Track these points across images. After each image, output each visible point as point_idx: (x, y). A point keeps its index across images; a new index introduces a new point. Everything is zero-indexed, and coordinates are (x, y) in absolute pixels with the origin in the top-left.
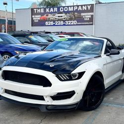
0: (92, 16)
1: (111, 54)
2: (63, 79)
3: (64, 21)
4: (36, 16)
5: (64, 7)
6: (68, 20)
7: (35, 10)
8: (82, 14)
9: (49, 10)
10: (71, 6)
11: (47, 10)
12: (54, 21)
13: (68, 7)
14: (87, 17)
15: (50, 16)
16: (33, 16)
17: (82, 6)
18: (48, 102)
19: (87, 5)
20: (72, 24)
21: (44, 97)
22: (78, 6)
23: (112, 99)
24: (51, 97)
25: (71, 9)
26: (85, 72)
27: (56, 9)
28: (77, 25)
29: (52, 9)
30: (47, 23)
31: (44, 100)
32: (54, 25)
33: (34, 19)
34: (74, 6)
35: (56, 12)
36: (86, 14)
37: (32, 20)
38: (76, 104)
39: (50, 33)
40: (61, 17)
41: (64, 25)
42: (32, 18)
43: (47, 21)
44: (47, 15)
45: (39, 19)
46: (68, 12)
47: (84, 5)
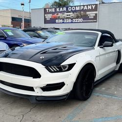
0: (96, 14)
1: (105, 46)
2: (53, 71)
3: (72, 19)
4: (48, 15)
5: (72, 7)
6: (75, 18)
7: (47, 9)
8: (88, 13)
9: (59, 10)
10: (78, 6)
11: (58, 10)
12: (63, 19)
13: (75, 6)
14: (91, 15)
15: (60, 15)
16: (46, 15)
17: (87, 6)
18: (38, 93)
19: (92, 5)
20: (79, 21)
21: (34, 88)
22: (84, 6)
23: (104, 89)
24: (41, 88)
25: (78, 9)
26: (75, 63)
27: (65, 9)
28: (83, 22)
29: (61, 8)
30: (57, 21)
31: (34, 91)
32: (63, 23)
33: (46, 17)
34: (80, 6)
35: (65, 12)
36: (90, 13)
37: (45, 19)
38: (66, 95)
39: (58, 29)
40: (70, 15)
41: (72, 22)
42: (45, 17)
43: (57, 19)
44: (57, 14)
45: (51, 17)
46: (76, 11)
47: (90, 5)
